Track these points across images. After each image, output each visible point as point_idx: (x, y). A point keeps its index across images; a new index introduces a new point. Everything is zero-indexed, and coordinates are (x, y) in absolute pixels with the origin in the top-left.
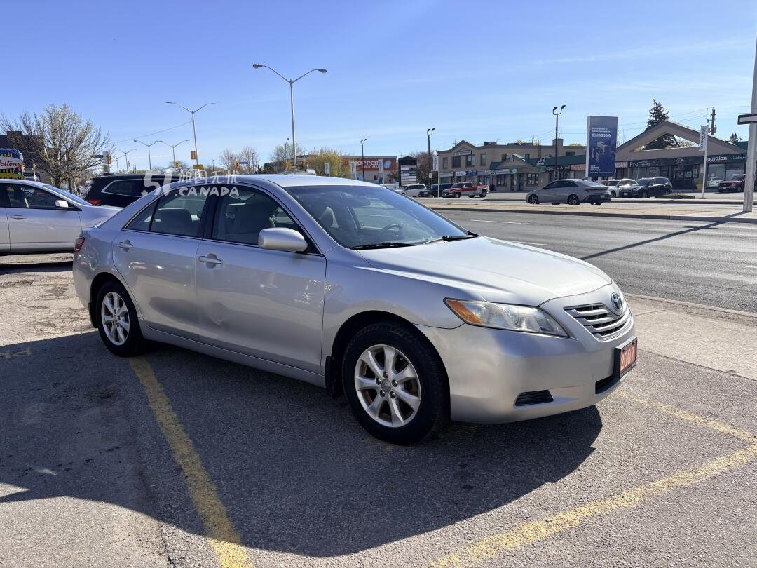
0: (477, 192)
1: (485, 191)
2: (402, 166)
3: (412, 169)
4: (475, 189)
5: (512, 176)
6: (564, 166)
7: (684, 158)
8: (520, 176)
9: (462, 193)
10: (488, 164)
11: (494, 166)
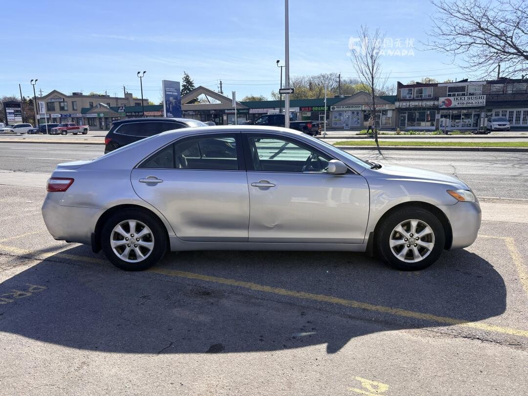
0: (80, 130)
1: (86, 129)
2: (7, 108)
3: (17, 111)
4: (78, 128)
5: (100, 118)
6: (138, 112)
7: (215, 110)
8: (106, 119)
9: (68, 131)
10: (80, 110)
11: (84, 111)
